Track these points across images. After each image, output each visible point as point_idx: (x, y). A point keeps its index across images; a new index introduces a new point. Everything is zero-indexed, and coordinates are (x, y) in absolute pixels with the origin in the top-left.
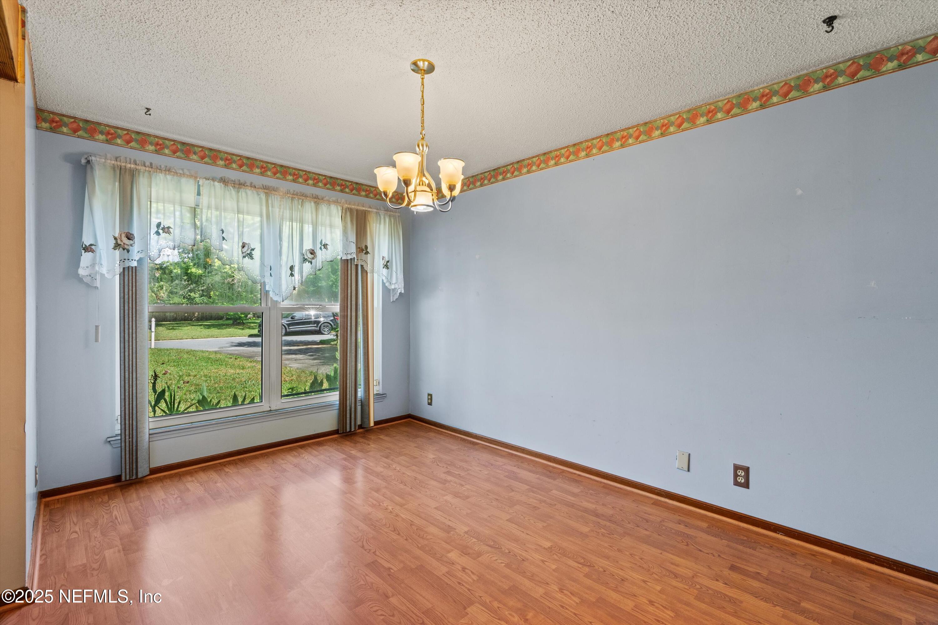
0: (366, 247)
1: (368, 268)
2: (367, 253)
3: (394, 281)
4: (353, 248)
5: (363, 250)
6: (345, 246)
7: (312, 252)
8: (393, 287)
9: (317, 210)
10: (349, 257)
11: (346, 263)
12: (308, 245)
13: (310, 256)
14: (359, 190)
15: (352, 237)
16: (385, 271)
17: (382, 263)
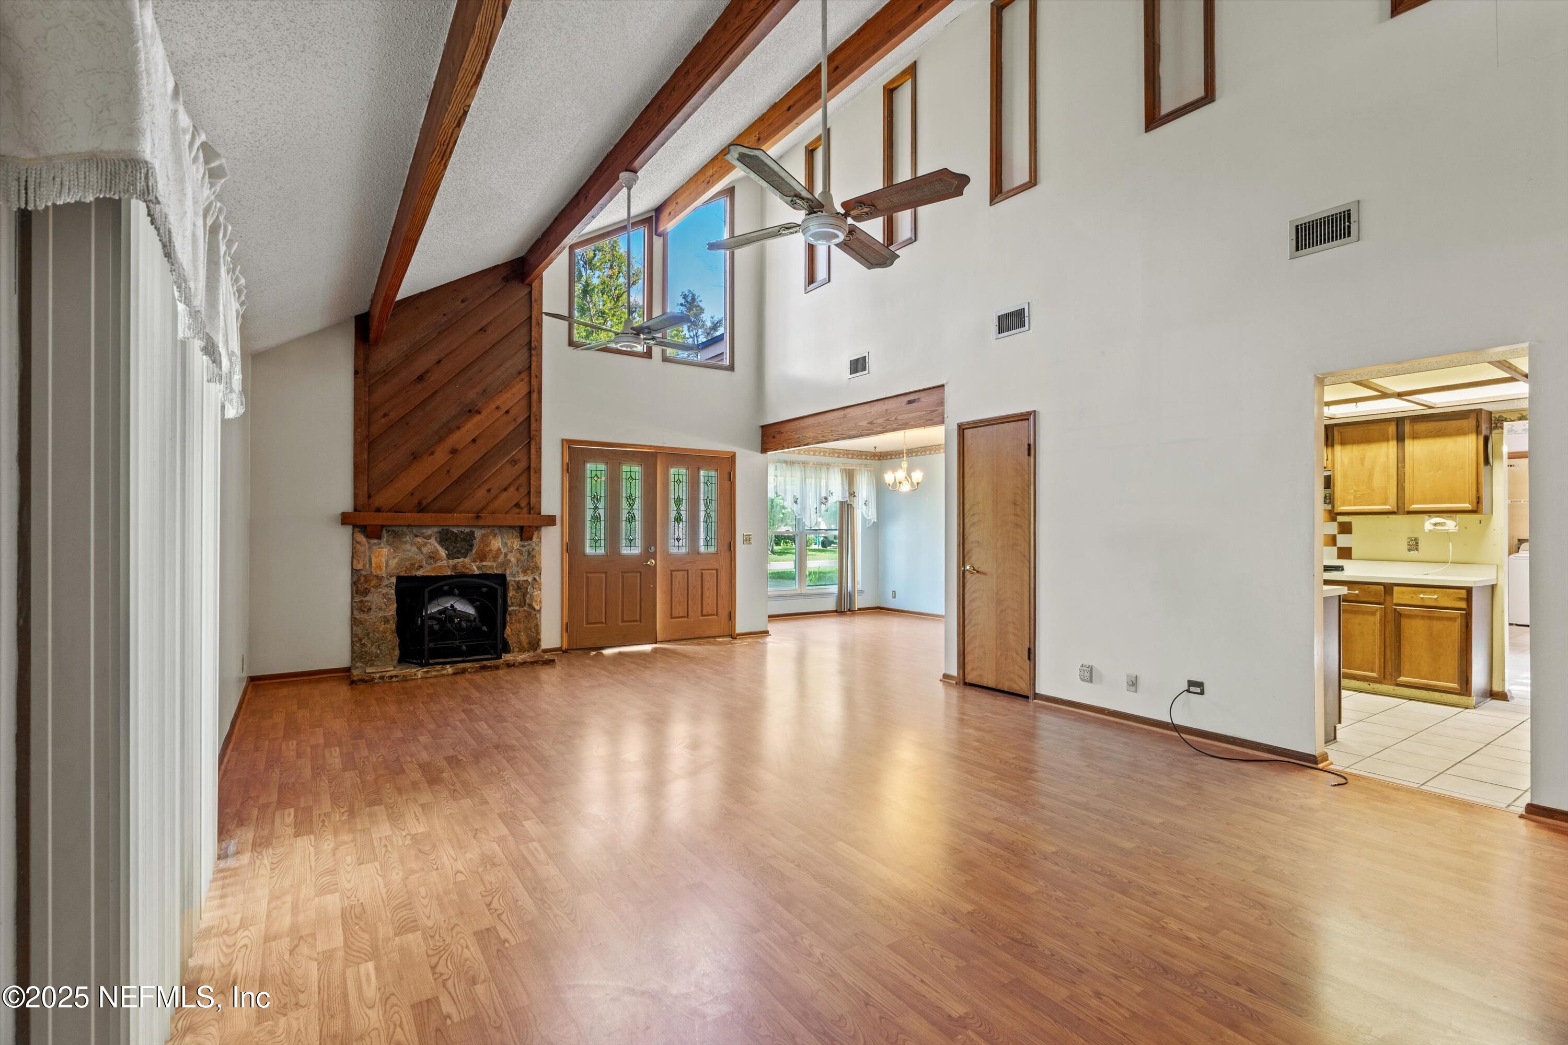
0: (854, 493)
1: (855, 505)
2: (855, 496)
3: (870, 514)
4: (847, 495)
5: (852, 494)
6: (843, 493)
7: (826, 498)
8: (869, 518)
9: (828, 472)
10: (845, 500)
11: (842, 503)
12: (824, 495)
13: (824, 500)
14: (847, 455)
15: (847, 488)
16: (864, 507)
17: (864, 502)
